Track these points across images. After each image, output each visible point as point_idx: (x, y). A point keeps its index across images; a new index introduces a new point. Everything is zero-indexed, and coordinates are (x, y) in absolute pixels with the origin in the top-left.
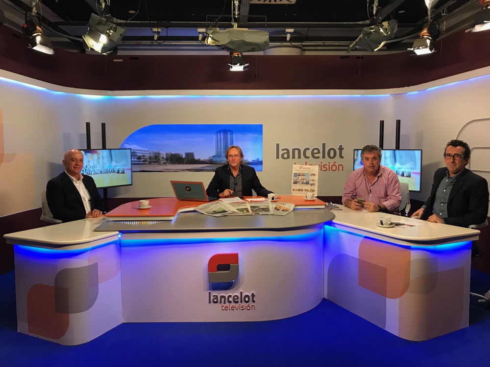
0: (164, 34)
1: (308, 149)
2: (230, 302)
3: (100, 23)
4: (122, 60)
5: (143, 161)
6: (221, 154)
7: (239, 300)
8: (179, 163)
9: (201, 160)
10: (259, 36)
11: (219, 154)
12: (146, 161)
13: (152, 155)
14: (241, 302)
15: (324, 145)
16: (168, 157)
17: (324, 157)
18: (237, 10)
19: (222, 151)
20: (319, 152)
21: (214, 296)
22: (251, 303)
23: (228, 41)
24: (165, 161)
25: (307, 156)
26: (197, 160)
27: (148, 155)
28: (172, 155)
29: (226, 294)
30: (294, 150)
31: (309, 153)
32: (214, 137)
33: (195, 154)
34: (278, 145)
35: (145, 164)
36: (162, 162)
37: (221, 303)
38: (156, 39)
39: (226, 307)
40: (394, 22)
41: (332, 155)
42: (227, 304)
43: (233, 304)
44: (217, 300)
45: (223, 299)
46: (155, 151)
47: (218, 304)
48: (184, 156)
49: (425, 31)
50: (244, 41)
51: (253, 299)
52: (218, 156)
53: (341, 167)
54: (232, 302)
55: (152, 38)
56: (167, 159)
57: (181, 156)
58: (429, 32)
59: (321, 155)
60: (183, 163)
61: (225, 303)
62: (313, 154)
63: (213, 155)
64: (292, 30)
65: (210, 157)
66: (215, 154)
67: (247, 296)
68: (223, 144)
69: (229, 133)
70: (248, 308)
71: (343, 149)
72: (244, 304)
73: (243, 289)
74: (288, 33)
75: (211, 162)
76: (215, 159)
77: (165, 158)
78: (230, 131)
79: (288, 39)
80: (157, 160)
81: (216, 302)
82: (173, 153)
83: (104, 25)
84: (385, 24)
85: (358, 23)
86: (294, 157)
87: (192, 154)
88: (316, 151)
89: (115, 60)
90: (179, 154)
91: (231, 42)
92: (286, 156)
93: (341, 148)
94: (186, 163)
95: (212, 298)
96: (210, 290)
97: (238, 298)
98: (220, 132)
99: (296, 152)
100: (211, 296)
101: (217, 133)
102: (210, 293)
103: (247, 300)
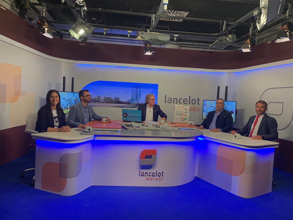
0: (109, 32)
1: (182, 99)
2: (150, 176)
3: (82, 24)
4: (84, 44)
5: (91, 101)
6: (134, 99)
7: (155, 175)
8: (110, 103)
9: (123, 102)
10: (165, 37)
11: (133, 99)
12: (92, 100)
13: (96, 98)
14: (156, 176)
15: (190, 97)
16: (105, 99)
17: (189, 103)
18: (153, 22)
19: (135, 97)
20: (187, 101)
21: (142, 172)
22: (161, 177)
23: (150, 38)
24: (103, 101)
25: (181, 102)
26: (121, 102)
27: (94, 97)
28: (107, 98)
29: (148, 171)
30: (174, 99)
31: (182, 101)
32: (131, 89)
33: (120, 98)
34: (166, 96)
35: (92, 102)
36: (102, 102)
37: (145, 176)
38: (105, 34)
39: (148, 179)
40: (234, 35)
41: (194, 103)
42: (149, 177)
43: (152, 177)
44: (144, 174)
45: (146, 174)
46: (98, 95)
47: (144, 176)
48: (114, 99)
49: (248, 41)
50: (157, 39)
51: (162, 174)
52: (132, 100)
53: (198, 109)
54: (151, 176)
55: (103, 34)
56: (104, 100)
57: (112, 99)
58: (251, 41)
59: (188, 102)
60: (113, 103)
61: (147, 176)
62: (184, 101)
63: (129, 99)
64: (177, 36)
65: (128, 100)
66: (131, 99)
67: (159, 173)
68: (136, 93)
69: (139, 88)
70: (160, 179)
71: (200, 100)
72: (157, 177)
73: (157, 169)
74: (175, 37)
75: (128, 103)
76: (130, 102)
77: (103, 99)
78: (139, 87)
79: (175, 40)
80: (99, 101)
81: (143, 176)
82: (108, 97)
83: (84, 25)
84: (230, 36)
85: (212, 34)
86: (174, 103)
87: (119, 98)
88: (185, 100)
89: (80, 44)
90: (111, 98)
91: (151, 39)
92: (169, 101)
93: (198, 99)
94: (115, 103)
95: (141, 173)
96: (140, 169)
97: (155, 173)
98: (134, 87)
99: (175, 100)
100: (141, 172)
101: (132, 87)
102: (140, 170)
103: (159, 175)
